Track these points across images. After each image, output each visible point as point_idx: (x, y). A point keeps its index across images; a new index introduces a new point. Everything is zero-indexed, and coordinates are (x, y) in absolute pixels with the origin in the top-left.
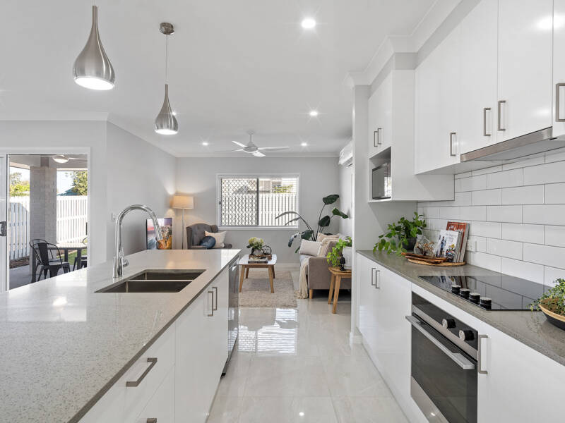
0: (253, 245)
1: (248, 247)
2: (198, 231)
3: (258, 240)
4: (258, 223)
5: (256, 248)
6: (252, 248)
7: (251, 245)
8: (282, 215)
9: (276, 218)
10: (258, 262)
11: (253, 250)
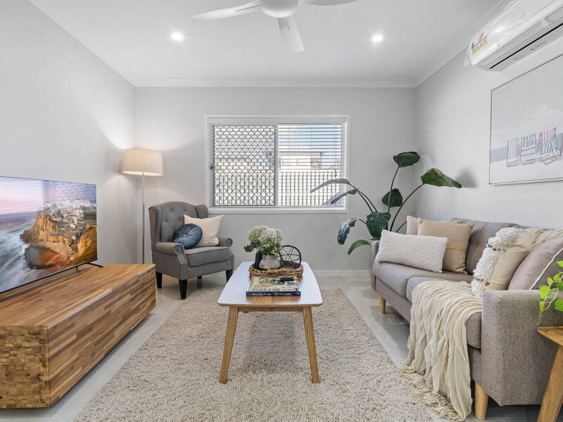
0: (259, 243)
1: (248, 249)
2: (171, 215)
3: (271, 231)
4: (275, 201)
5: (267, 251)
6: (255, 251)
7: (255, 244)
8: (323, 186)
9: (312, 191)
10: (273, 294)
11: (259, 257)
